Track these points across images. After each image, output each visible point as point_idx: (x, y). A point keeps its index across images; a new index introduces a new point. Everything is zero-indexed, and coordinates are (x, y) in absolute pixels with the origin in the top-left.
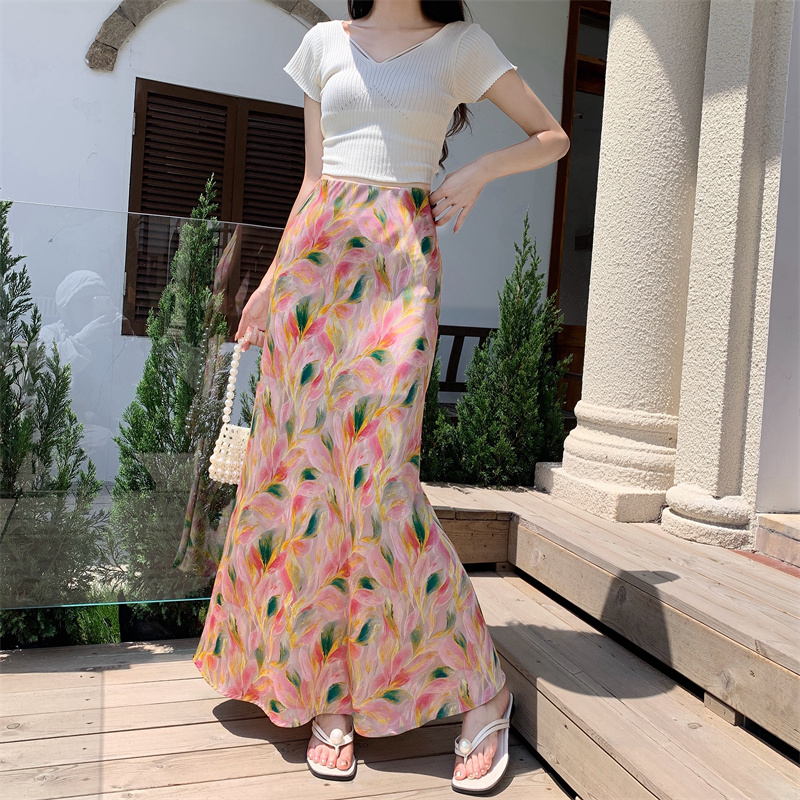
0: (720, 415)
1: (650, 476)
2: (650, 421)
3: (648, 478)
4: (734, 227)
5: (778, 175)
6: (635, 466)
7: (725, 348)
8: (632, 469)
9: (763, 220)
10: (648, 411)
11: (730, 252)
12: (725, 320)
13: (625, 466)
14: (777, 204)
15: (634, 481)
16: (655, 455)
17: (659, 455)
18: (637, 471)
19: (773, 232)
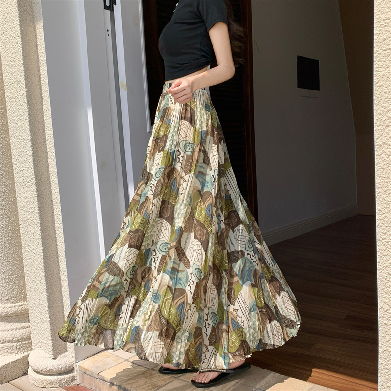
0: (47, 309)
1: (19, 345)
2: (14, 310)
3: (18, 347)
4: (34, 188)
5: (54, 151)
6: (9, 341)
7: (43, 267)
8: (7, 344)
9: (51, 180)
10: (12, 303)
11: (35, 205)
12: (40, 249)
13: (3, 343)
14: (56, 171)
15: (10, 351)
16: (21, 331)
17: (23, 330)
18: (10, 344)
19: (57, 190)
